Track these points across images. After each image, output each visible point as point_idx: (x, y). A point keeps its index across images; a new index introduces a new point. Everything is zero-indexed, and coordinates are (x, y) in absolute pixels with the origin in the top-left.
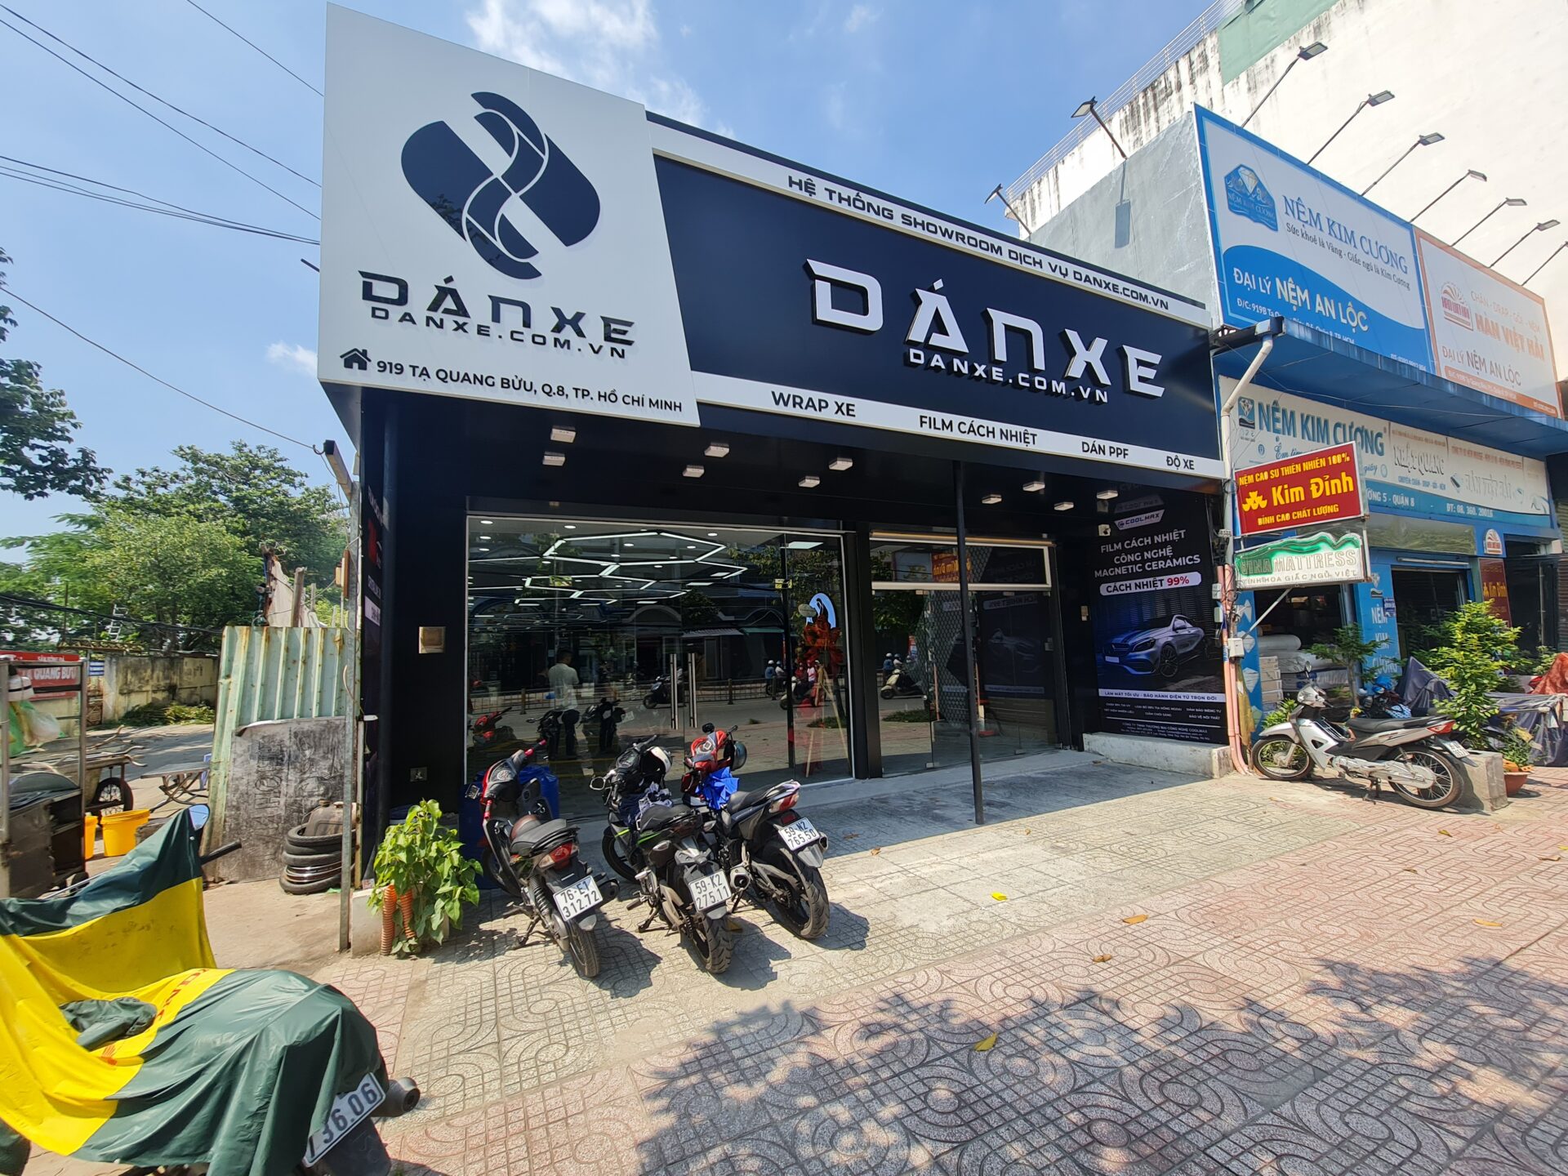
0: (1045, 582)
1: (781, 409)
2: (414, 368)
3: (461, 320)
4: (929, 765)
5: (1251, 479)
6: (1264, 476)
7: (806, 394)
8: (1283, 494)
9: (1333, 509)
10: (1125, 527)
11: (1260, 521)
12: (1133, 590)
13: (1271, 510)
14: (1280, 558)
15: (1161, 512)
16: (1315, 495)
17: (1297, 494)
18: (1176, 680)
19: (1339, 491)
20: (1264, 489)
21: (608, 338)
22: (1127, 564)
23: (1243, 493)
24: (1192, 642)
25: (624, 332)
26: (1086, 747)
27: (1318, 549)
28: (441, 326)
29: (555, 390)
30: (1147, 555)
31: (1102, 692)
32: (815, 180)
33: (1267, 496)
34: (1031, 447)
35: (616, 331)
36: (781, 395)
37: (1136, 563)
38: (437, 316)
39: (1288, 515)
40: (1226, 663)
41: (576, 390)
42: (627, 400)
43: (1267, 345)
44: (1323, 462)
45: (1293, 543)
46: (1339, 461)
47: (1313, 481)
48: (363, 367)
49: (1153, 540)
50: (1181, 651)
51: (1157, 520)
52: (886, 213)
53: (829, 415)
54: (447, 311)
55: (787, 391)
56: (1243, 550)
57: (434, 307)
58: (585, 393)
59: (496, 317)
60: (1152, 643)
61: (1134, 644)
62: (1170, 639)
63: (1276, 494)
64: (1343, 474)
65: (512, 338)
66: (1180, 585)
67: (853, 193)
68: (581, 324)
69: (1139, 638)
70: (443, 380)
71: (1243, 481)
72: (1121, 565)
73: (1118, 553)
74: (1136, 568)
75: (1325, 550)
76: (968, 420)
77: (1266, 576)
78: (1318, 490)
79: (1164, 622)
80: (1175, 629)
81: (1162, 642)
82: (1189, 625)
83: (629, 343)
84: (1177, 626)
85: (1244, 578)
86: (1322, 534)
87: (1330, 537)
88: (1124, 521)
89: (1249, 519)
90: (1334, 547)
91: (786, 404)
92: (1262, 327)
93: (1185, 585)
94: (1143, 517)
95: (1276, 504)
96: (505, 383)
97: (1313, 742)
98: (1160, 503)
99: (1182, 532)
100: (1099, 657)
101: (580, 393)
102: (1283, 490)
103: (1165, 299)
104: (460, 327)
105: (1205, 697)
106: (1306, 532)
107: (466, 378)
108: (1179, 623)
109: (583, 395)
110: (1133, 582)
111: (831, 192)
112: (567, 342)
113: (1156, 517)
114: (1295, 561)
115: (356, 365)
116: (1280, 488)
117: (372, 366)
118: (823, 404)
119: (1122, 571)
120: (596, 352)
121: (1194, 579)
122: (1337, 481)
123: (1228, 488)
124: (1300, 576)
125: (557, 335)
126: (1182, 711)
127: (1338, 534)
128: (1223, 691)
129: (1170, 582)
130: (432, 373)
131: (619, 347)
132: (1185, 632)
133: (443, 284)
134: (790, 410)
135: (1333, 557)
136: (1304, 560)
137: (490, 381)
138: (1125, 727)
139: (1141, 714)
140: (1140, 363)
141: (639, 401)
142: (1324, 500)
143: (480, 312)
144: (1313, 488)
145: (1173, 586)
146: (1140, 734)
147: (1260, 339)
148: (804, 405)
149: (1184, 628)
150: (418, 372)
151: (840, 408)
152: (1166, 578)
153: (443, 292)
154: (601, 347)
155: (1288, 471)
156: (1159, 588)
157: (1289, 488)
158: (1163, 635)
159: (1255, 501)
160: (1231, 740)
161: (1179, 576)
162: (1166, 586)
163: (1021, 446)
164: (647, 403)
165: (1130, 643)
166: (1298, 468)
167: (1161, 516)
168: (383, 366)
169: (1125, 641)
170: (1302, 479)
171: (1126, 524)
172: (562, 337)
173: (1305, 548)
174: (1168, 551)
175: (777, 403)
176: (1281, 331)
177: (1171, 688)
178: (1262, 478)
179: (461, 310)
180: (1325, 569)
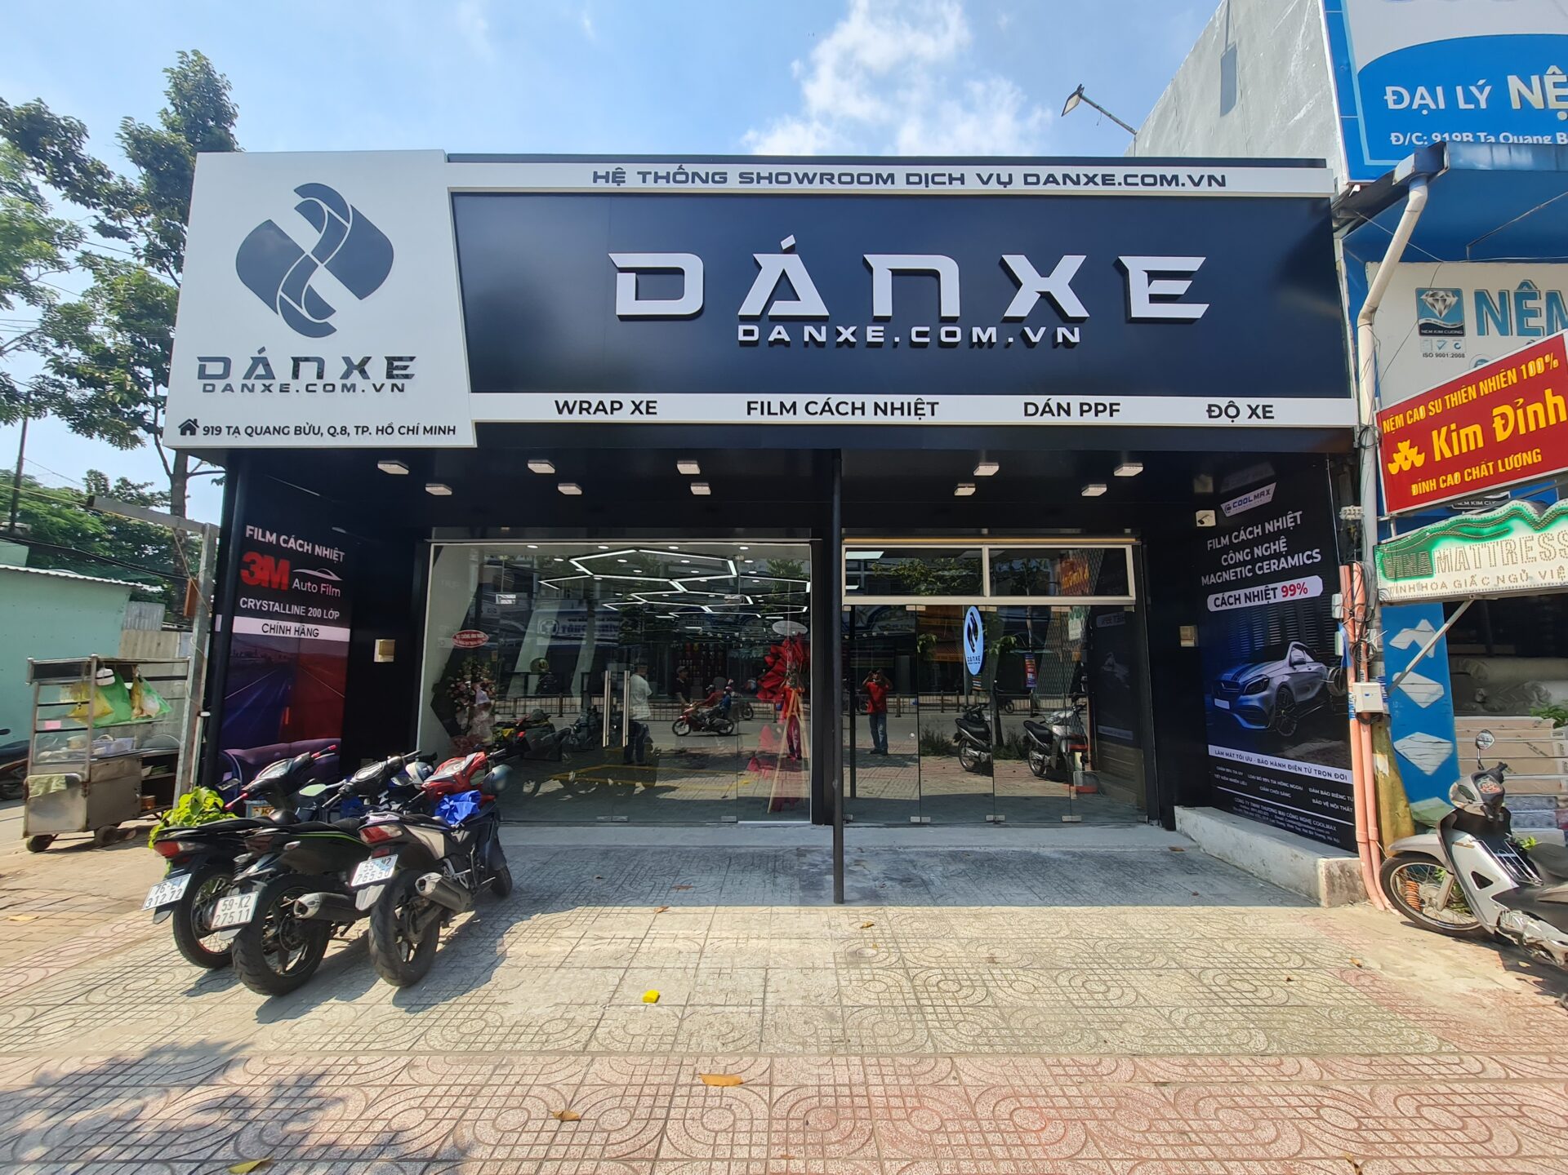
0: (1126, 593)
1: (566, 417)
2: (229, 428)
3: (267, 382)
4: (915, 819)
5: (1399, 420)
6: (1420, 414)
7: (594, 398)
8: (1449, 441)
9: (1531, 457)
10: (1233, 512)
11: (1415, 490)
12: (1244, 604)
13: (1432, 469)
14: (1446, 550)
15: (1272, 487)
16: (1501, 435)
17: (1471, 436)
18: (1296, 741)
19: (1542, 424)
20: (1419, 435)
21: (390, 376)
22: (1236, 565)
23: (1387, 445)
24: (1314, 685)
25: (405, 368)
26: (1178, 826)
27: (1507, 531)
28: (252, 390)
29: (339, 430)
30: (1258, 552)
31: (1213, 750)
32: (625, 167)
33: (1425, 447)
34: (927, 420)
35: (397, 368)
36: (566, 403)
37: (1244, 564)
38: (249, 383)
39: (1457, 475)
40: (1353, 722)
41: (357, 427)
42: (402, 430)
43: (1417, 195)
44: (1512, 376)
45: (1467, 523)
46: (1541, 369)
47: (1496, 411)
48: (193, 433)
49: (1263, 529)
50: (1300, 698)
51: (1267, 499)
52: (717, 178)
53: (624, 416)
54: (259, 377)
55: (572, 398)
56: (1394, 537)
57: (248, 376)
58: (365, 429)
59: (296, 375)
60: (1264, 684)
61: (1245, 683)
62: (1287, 678)
63: (1438, 442)
64: (1548, 392)
65: (307, 390)
66: (1297, 596)
67: (673, 168)
68: (366, 368)
69: (1250, 676)
70: (250, 435)
71: (1388, 426)
72: (1230, 567)
73: (1225, 550)
74: (1245, 572)
75: (1520, 533)
76: (821, 399)
77: (1424, 581)
78: (1505, 427)
79: (1278, 653)
80: (1292, 664)
81: (1276, 682)
82: (1309, 659)
83: (407, 377)
84: (1295, 659)
85: (1390, 584)
86: (1515, 504)
87: (1527, 507)
88: (1231, 503)
89: (1397, 487)
90: (1538, 526)
91: (571, 412)
92: (1403, 169)
93: (1303, 596)
94: (1251, 495)
95: (1438, 458)
96: (298, 430)
97: (1475, 874)
98: (1271, 473)
99: (1298, 514)
100: (1208, 698)
101: (360, 430)
102: (1449, 432)
103: (1217, 172)
104: (267, 388)
105: (1331, 773)
106: (1485, 502)
107: (268, 431)
108: (1296, 654)
109: (363, 432)
110: (1242, 592)
111: (644, 175)
112: (354, 386)
113: (1263, 496)
114: (1470, 553)
115: (188, 432)
116: (1444, 430)
117: (200, 431)
118: (616, 406)
119: (1228, 576)
120: (378, 390)
121: (1313, 586)
122: (1538, 407)
123: (1367, 440)
124: (1478, 580)
125: (344, 381)
126: (1304, 792)
127: (1543, 503)
128: (1348, 766)
129: (1285, 590)
130: (242, 431)
131: (399, 382)
132: (1305, 669)
133: (257, 355)
134: (577, 417)
135: (1534, 544)
136: (1484, 551)
137: (286, 431)
138: (1238, 805)
139: (1253, 788)
140: (1153, 275)
141: (414, 430)
142: (1518, 443)
143: (283, 372)
144: (1498, 423)
145: (1289, 598)
146: (1254, 818)
147: (1403, 190)
148: (592, 411)
149: (1302, 662)
150: (232, 430)
151: (637, 407)
152: (1279, 585)
153: (256, 361)
154: (383, 385)
155: (1456, 399)
156: (1272, 601)
157: (1458, 430)
158: (1278, 672)
159: (1407, 456)
160: (1362, 848)
161: (1295, 582)
162: (1280, 598)
163: (913, 420)
164: (421, 430)
165: (1241, 681)
166: (1472, 392)
167: (1272, 492)
168: (207, 430)
169: (1235, 678)
170: (1479, 412)
171: (1234, 508)
172: (348, 382)
173: (1486, 531)
174: (1281, 545)
175: (560, 412)
176: (1442, 166)
177: (1290, 753)
178: (1416, 418)
179: (270, 375)
180: (1521, 566)
